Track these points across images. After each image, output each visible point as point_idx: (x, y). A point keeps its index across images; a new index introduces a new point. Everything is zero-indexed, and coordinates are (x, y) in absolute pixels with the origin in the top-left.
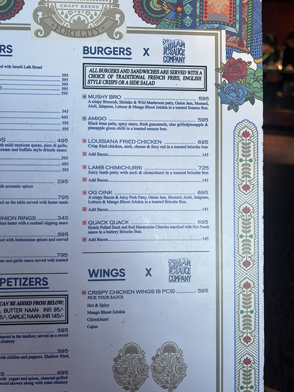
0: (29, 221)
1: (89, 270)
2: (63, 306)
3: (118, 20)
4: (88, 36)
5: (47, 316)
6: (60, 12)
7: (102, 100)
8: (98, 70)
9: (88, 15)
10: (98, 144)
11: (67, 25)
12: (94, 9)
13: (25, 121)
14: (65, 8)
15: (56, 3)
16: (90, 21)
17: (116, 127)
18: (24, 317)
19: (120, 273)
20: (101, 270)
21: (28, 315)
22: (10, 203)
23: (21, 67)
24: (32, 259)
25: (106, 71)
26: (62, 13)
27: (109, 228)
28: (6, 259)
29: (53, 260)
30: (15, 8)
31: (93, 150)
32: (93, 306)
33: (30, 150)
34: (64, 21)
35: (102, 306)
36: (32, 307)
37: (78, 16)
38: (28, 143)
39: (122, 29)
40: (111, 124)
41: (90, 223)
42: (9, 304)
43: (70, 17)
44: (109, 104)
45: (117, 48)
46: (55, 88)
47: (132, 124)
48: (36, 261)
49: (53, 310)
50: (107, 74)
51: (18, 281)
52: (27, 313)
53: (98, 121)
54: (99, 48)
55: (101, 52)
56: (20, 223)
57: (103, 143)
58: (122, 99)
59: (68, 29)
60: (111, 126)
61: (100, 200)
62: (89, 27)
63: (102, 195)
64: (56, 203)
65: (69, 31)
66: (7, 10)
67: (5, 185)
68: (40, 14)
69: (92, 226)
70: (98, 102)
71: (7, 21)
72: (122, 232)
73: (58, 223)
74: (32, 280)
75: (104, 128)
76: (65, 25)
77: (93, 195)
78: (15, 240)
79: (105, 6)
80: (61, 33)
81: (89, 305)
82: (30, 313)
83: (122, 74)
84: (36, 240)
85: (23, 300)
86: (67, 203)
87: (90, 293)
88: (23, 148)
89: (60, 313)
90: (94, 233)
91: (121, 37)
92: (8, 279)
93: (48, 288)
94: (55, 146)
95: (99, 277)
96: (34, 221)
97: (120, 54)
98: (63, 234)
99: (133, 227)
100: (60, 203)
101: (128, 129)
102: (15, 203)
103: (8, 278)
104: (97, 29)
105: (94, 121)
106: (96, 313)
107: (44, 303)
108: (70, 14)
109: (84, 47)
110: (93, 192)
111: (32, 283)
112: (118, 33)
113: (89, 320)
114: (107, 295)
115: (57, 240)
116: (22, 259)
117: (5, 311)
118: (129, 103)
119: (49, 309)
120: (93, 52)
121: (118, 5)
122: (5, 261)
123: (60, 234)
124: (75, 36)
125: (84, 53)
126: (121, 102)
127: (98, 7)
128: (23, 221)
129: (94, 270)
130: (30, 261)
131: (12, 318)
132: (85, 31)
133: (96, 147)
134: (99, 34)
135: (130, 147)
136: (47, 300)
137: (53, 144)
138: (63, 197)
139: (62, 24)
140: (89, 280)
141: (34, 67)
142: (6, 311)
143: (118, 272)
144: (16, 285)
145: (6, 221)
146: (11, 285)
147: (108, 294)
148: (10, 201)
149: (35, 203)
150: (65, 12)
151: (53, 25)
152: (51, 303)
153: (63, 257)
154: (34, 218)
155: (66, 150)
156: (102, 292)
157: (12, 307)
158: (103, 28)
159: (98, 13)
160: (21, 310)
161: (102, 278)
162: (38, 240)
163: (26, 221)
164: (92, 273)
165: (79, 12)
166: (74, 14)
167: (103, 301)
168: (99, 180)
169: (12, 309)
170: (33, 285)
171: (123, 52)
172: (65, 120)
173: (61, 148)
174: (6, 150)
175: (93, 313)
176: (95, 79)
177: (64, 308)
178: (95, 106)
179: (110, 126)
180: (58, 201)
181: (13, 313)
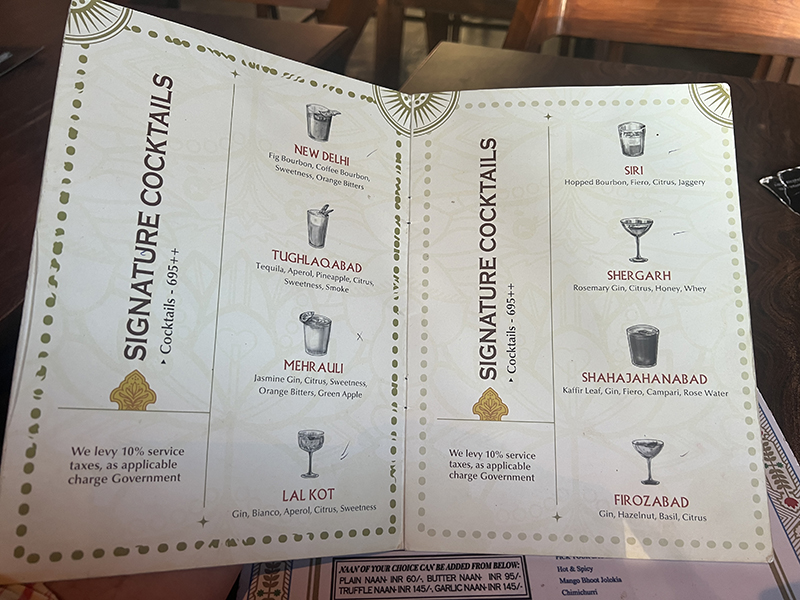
2: (519, 571)
5: (497, 587)
18: (460, 588)
21: (465, 585)
32: (566, 570)
35: (581, 570)
36: (470, 572)
42: (435, 567)
49: (503, 577)
52: (463, 582)
81: (560, 569)
82: (468, 582)
85: (455, 562)
89: (516, 582)
106: (575, 582)
107: (488, 566)
113: (565, 593)
117: (428, 578)
119: (497, 576)
131: (440, 590)
136: (493, 561)
152: (500, 565)
157: (440, 572)
160: (453, 577)
169: (439, 576)
175: (568, 582)
177: (521, 574)
181: (443, 583)
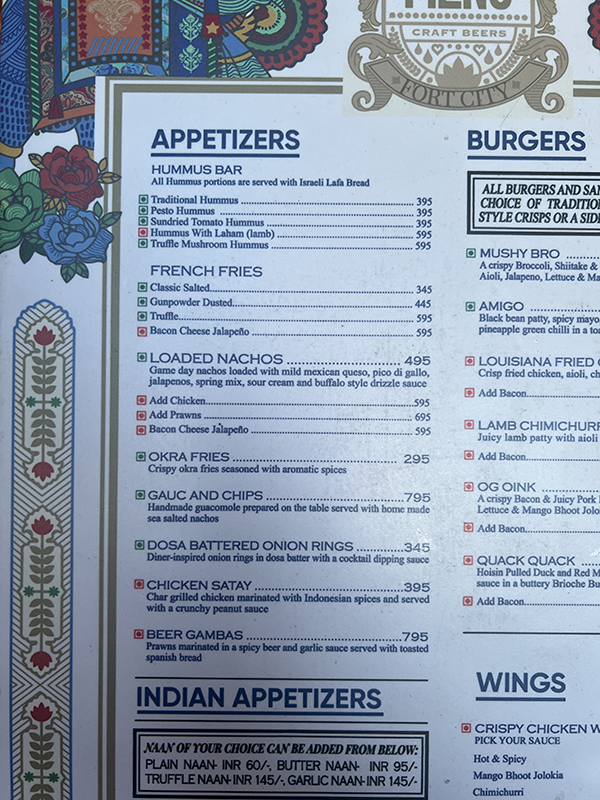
0: (338, 554)
1: (479, 675)
2: (415, 759)
3: (553, 64)
4: (480, 106)
5: (379, 781)
6: (412, 46)
7: (513, 260)
8: (503, 188)
9: (479, 54)
10: (503, 369)
11: (430, 80)
12: (493, 38)
13: (328, 314)
14: (426, 37)
15: (404, 27)
16: (485, 67)
17: (547, 327)
18: (325, 780)
19: (552, 684)
20: (507, 675)
21: (333, 777)
22: (293, 509)
23: (319, 183)
24: (344, 644)
25: (524, 189)
26: (418, 50)
27: (528, 573)
28: (283, 644)
29: (392, 649)
30: (305, 39)
31: (491, 383)
32: (487, 759)
33: (339, 384)
34: (423, 71)
35: (509, 760)
36: (342, 758)
37: (455, 57)
38: (335, 368)
39: (562, 87)
40: (535, 319)
41: (483, 560)
42: (290, 749)
43: (436, 58)
44: (530, 272)
45: (551, 133)
46: (400, 232)
47: (586, 320)
48: (353, 649)
49: (391, 767)
50: (525, 198)
51: (311, 696)
52: (330, 773)
53: (503, 313)
54: (505, 133)
55: (512, 142)
56: (315, 559)
57: (515, 366)
58: (562, 259)
59: (432, 90)
60: (536, 324)
61: (505, 506)
62: (482, 84)
63: (511, 494)
64: (400, 510)
65: (435, 93)
66: (286, 43)
67: (281, 466)
68: (365, 53)
69: (487, 568)
70: (503, 266)
71: (287, 72)
72: (557, 584)
73: (405, 561)
74: (342, 695)
75: (516, 330)
76: (424, 80)
77: (489, 493)
78: (303, 599)
79: (520, 30)
80: (414, 100)
81: (478, 759)
82: (338, 773)
83: (562, 198)
84: (353, 599)
85: (322, 741)
86: (426, 510)
87: (480, 728)
88: (323, 378)
89: (409, 775)
90: (490, 584)
91: (560, 105)
92: (288, 691)
93: (382, 714)
94: (399, 373)
95: (501, 693)
96: (349, 554)
97: (557, 149)
98: (417, 587)
99: (587, 574)
100: (411, 510)
101: (577, 331)
102: (303, 509)
103: (286, 690)
104: (501, 87)
105: (493, 313)
106: (495, 777)
107: (370, 750)
108: (438, 53)
109: (471, 133)
110: (489, 487)
111: (342, 702)
112: (553, 96)
113: (477, 792)
114: (520, 735)
115: (405, 600)
116: (320, 643)
117: (279, 765)
118: (579, 267)
119: (383, 766)
120: (492, 143)
121: (552, 30)
122: (281, 649)
123: (409, 587)
124: (448, 105)
125: (471, 147)
126: (560, 266)
127: (503, 34)
128: (323, 553)
129: (490, 675)
130: (338, 649)
131: (296, 783)
132: (472, 92)
133: (497, 375)
134: (506, 99)
135: (581, 375)
136: (379, 742)
137: (393, 369)
138: (418, 498)
139: (417, 78)
140: (478, 699)
141: (350, 183)
142: (282, 765)
143: (549, 680)
144: (305, 706)
145: (284, 553)
146: (295, 706)
147: (524, 733)
148: (292, 504)
149: (350, 509)
150: (426, 47)
151: (396, 80)
152: (388, 750)
153: (418, 642)
154: (349, 546)
155: (424, 384)
156: (510, 728)
157: (297, 756)
158: (516, 85)
159: (504, 48)
160: (317, 765)
161: (511, 694)
162: (359, 600)
163: (331, 554)
164: (487, 682)
165: (459, 47)
166: (447, 51)
167: (513, 750)
168: (504, 457)
169: (296, 762)
170: (346, 706)
171: (564, 143)
172: (423, 311)
173: (413, 379)
174: (284, 383)
175: (486, 777)
176: (496, 210)
177: (418, 764)
178: (496, 277)
179: (534, 325)
180: (405, 505)
181: (300, 772)
